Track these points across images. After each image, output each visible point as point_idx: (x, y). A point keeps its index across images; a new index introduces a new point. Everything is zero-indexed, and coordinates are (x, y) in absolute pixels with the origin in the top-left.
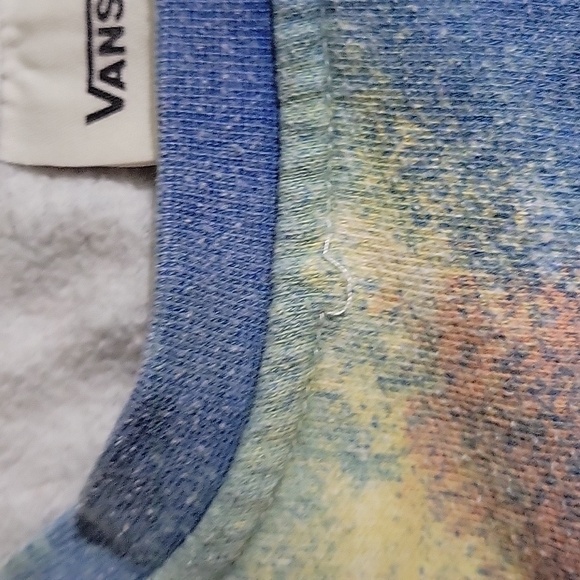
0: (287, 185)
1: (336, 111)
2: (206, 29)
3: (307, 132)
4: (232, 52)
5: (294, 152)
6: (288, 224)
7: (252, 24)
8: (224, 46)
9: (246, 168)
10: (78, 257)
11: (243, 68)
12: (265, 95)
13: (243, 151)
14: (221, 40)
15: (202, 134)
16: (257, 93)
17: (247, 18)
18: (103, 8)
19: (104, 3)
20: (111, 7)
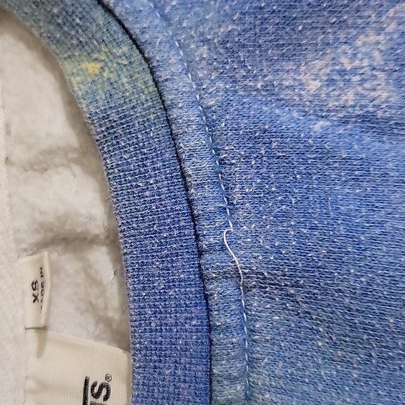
18: (96, 390)
19: (98, 386)
20: (101, 390)
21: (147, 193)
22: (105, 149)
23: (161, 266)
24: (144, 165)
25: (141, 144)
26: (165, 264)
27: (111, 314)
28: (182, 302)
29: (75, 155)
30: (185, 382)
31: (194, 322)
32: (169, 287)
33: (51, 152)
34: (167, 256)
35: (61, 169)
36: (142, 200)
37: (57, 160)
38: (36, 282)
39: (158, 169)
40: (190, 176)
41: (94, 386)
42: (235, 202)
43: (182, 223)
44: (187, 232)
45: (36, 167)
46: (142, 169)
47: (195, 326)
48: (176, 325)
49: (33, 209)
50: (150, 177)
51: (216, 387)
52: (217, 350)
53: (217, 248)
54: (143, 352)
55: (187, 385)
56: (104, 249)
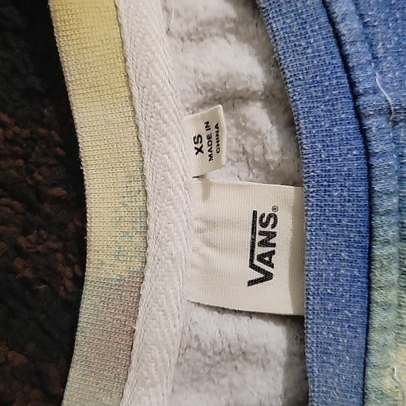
0: (374, 336)
1: (400, 293)
2: (334, 244)
3: (386, 306)
4: (346, 258)
5: (379, 318)
6: (374, 358)
7: (359, 242)
8: (343, 254)
9: (352, 325)
10: (236, 363)
11: (352, 267)
12: (362, 282)
13: (350, 314)
14: (341, 251)
15: (330, 306)
16: (359, 281)
17: (357, 239)
18: (264, 220)
19: (266, 217)
20: (269, 220)
21: (309, 51)
22: (271, 16)
23: (325, 109)
24: (304, 28)
25: (300, 11)
26: (329, 108)
27: (270, 157)
28: (344, 137)
29: (232, 25)
30: (349, 201)
31: (355, 153)
32: (333, 126)
33: (210, 23)
34: (329, 101)
35: (216, 38)
36: (305, 56)
37: (214, 31)
38: (199, 136)
39: (315, 31)
40: (344, 35)
41: (262, 216)
42: (379, 56)
43: (339, 74)
44: (343, 81)
45: (193, 37)
46: (302, 32)
47: (355, 155)
48: (340, 156)
49: (195, 72)
50: (310, 37)
51: (377, 201)
52: (376, 172)
53: (371, 92)
54: (316, 179)
55: (351, 204)
56: (259, 104)
